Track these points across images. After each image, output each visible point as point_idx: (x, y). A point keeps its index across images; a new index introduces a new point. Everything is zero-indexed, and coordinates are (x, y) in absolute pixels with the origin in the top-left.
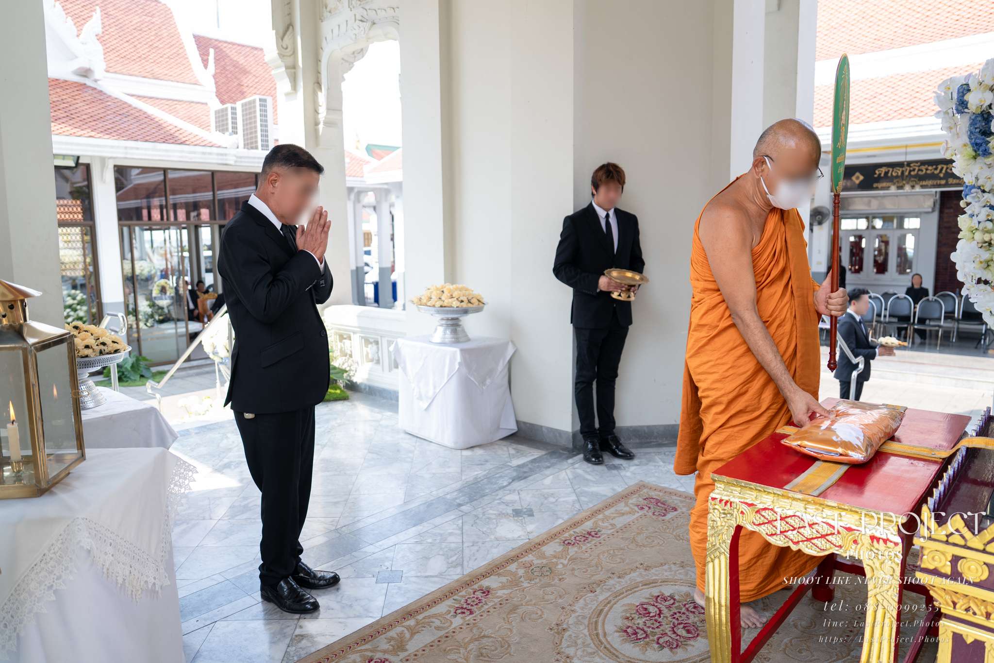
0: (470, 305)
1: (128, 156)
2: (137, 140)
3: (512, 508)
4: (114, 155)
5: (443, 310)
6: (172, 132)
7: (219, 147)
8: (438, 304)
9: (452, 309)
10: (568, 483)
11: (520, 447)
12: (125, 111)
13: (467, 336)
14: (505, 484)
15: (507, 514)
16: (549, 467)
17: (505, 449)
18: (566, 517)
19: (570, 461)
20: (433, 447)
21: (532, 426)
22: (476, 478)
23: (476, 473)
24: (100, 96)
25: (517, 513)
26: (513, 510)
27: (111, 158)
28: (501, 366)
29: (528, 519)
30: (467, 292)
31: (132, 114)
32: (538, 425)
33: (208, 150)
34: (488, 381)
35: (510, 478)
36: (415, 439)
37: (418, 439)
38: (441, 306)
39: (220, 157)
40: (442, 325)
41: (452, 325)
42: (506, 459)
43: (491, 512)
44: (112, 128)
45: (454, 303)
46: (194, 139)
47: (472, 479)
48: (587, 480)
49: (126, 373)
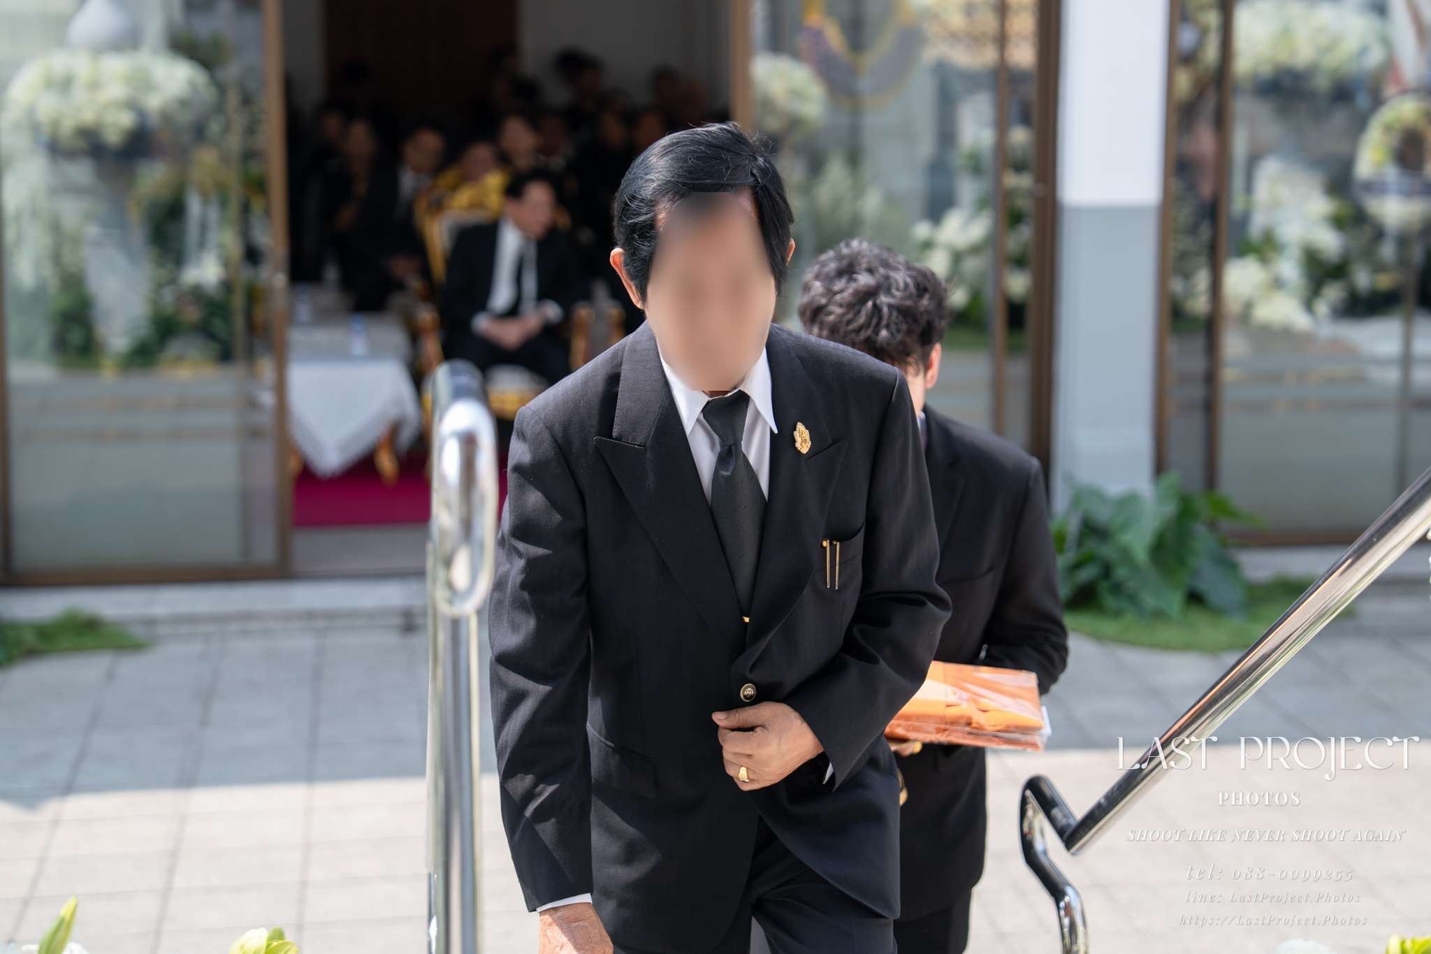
49: (1121, 573)
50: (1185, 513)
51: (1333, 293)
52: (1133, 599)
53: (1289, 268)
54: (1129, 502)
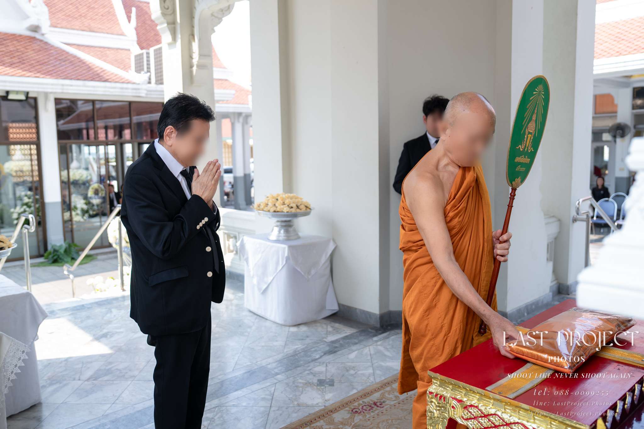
0: (298, 210)
1: (65, 91)
2: (71, 79)
3: (317, 378)
4: (54, 91)
5: (277, 215)
6: (99, 72)
7: (134, 83)
8: (272, 210)
9: (283, 213)
10: (369, 358)
11: (337, 325)
12: (63, 57)
13: (297, 234)
14: (317, 357)
15: (313, 383)
16: (356, 344)
17: (325, 326)
18: (360, 388)
19: (375, 339)
20: (268, 324)
21: (349, 308)
22: (295, 351)
23: (297, 347)
24: (46, 46)
25: (321, 383)
26: (318, 380)
27: (51, 93)
28: (324, 258)
29: (328, 388)
30: (296, 200)
31: (69, 59)
32: (353, 308)
33: (125, 85)
34: (313, 272)
35: (322, 352)
36: (256, 316)
37: (258, 317)
38: (275, 211)
39: (134, 91)
40: (277, 226)
41: (285, 226)
42: (324, 336)
43: (300, 381)
44: (53, 70)
45: (285, 209)
46: (115, 78)
47: (292, 352)
48: (385, 355)
49: (61, 256)
50: (70, 246)
51: (87, 215)
52: (63, 260)
53: (79, 212)
54: (61, 246)
